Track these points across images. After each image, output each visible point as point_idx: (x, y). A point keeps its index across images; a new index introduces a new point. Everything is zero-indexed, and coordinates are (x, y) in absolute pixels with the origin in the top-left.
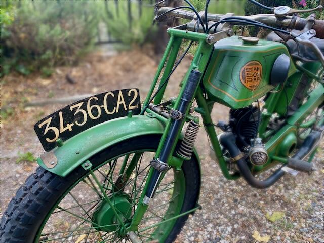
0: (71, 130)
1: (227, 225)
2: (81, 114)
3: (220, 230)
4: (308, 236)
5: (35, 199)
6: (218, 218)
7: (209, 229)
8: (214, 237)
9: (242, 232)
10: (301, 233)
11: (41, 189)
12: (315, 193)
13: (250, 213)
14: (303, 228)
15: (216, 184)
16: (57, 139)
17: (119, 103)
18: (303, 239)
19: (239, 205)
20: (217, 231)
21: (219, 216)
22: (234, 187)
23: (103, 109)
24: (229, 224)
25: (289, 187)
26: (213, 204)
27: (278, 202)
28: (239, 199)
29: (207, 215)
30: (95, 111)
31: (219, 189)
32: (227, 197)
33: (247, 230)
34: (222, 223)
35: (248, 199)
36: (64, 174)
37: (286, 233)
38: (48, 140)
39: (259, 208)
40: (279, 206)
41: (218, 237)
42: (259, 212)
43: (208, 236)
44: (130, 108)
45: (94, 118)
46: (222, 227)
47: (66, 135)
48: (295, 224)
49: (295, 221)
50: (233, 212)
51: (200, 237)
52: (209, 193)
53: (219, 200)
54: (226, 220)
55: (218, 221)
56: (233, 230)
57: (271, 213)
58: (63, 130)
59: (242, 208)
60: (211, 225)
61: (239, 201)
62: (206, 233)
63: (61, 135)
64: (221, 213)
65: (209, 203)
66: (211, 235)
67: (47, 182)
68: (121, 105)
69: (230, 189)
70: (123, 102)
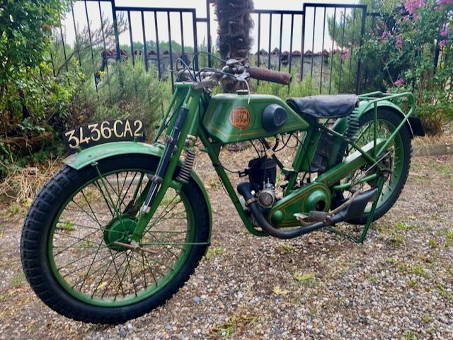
0: (88, 142)
2: (96, 132)
3: (241, 285)
5: (57, 184)
11: (62, 178)
12: (357, 262)
14: (328, 286)
16: (77, 146)
17: (126, 129)
23: (113, 132)
28: (272, 263)
30: (106, 132)
36: (78, 168)
38: (70, 145)
44: (135, 135)
45: (105, 137)
46: (245, 283)
47: (84, 146)
55: (242, 278)
58: (82, 141)
63: (80, 144)
67: (66, 174)
68: (128, 132)
70: (130, 129)
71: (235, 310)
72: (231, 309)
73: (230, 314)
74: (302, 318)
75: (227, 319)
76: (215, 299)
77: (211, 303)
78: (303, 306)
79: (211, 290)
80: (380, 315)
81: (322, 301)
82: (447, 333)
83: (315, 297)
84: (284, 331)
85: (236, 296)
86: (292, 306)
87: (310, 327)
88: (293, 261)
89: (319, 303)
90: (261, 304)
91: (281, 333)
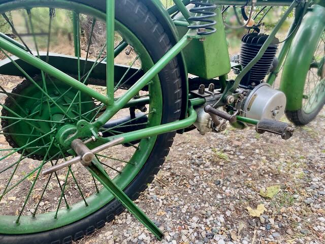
1: (217, 214)
4: (317, 206)
6: (202, 208)
7: (194, 225)
8: (204, 234)
9: (238, 219)
10: (309, 205)
13: (240, 194)
15: (188, 168)
18: (313, 211)
19: (224, 188)
20: (206, 224)
21: (203, 205)
22: (211, 168)
24: (219, 212)
25: (273, 159)
27: (266, 176)
29: (186, 207)
31: (193, 173)
32: (206, 181)
33: (244, 215)
34: (209, 213)
35: (232, 178)
37: (290, 208)
39: (248, 187)
40: (271, 180)
41: (209, 232)
42: (249, 190)
43: (196, 234)
48: (296, 196)
50: (219, 196)
51: (184, 238)
52: (182, 180)
54: (213, 208)
56: (226, 218)
57: (264, 189)
59: (228, 191)
60: (195, 219)
61: (222, 183)
64: (204, 201)
66: (198, 233)
69: (207, 171)
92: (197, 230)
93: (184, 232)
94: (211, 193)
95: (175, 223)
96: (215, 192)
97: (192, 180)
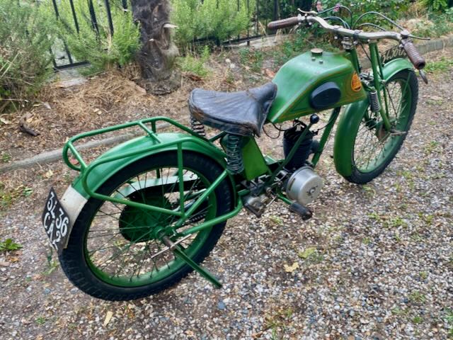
1: (262, 271)
3: (254, 277)
4: (337, 263)
6: (252, 266)
7: (244, 278)
8: (250, 284)
9: (277, 274)
10: (331, 263)
13: (283, 254)
14: (333, 258)
15: (246, 233)
18: (333, 268)
19: (272, 250)
20: (252, 278)
21: (253, 264)
22: (265, 233)
24: (263, 269)
26: (245, 253)
27: (309, 238)
28: (270, 243)
29: (240, 265)
31: (250, 237)
32: (259, 244)
33: (281, 271)
34: (256, 269)
35: (280, 241)
37: (317, 265)
39: (291, 249)
40: (311, 242)
41: (254, 283)
42: (291, 251)
43: (244, 284)
46: (257, 274)
48: (325, 256)
49: (326, 253)
50: (266, 257)
51: (236, 287)
52: (240, 244)
53: (251, 248)
54: (260, 266)
55: (252, 269)
56: (268, 273)
57: (303, 250)
59: (274, 252)
60: (245, 274)
61: (271, 245)
62: (241, 282)
64: (254, 261)
65: (241, 254)
66: (246, 283)
69: (261, 235)
71: (263, 307)
72: (259, 307)
73: (261, 313)
74: (326, 299)
75: (262, 320)
76: (239, 300)
77: (237, 305)
78: (321, 286)
79: (229, 290)
80: (387, 278)
81: (335, 277)
82: (442, 283)
83: (327, 274)
84: (319, 318)
85: (256, 291)
86: (313, 289)
87: (337, 307)
88: (289, 235)
89: (333, 279)
90: (283, 293)
91: (316, 320)
92: (245, 282)
93: (236, 283)
94: (260, 254)
95: (230, 277)
96: (264, 253)
97: (248, 243)
